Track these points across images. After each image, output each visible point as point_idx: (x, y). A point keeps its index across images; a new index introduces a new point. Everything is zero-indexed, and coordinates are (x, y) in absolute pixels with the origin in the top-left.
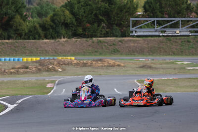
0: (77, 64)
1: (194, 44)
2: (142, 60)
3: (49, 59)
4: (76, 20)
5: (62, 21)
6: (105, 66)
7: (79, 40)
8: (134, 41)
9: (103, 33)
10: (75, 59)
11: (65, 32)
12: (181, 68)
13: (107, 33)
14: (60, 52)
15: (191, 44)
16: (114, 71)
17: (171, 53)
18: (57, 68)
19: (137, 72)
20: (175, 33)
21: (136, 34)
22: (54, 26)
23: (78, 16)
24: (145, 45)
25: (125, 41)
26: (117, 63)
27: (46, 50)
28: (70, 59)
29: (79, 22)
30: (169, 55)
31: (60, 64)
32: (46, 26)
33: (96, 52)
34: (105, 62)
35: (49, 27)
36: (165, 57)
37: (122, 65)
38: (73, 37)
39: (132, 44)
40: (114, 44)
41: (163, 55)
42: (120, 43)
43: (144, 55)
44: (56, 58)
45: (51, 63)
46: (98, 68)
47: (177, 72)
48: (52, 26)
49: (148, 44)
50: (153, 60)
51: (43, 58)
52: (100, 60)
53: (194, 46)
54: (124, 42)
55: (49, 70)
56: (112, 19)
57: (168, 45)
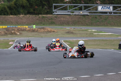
0: (29, 30)
1: (99, 19)
2: (68, 28)
3: (13, 27)
4: (29, 4)
5: (21, 4)
6: (45, 32)
7: (31, 16)
8: (64, 17)
9: (45, 12)
10: (28, 27)
11: (23, 11)
12: (90, 34)
13: (48, 12)
14: (20, 23)
15: (97, 19)
16: (50, 35)
17: (85, 24)
18: (16, 32)
19: (64, 36)
20: (80, 13)
21: (56, 14)
22: (16, 7)
23: (30, 2)
24: (70, 20)
25: (59, 17)
26: (53, 30)
27: (11, 22)
28: (25, 27)
29: (31, 5)
30: (84, 25)
31: (19, 30)
32: (12, 7)
33: (41, 23)
34: (45, 29)
35: (13, 8)
36: (82, 27)
37: (56, 31)
38: (27, 14)
39: (62, 19)
40: (52, 19)
41: (81, 25)
42: (55, 18)
43: (69, 25)
44: (17, 26)
45: (13, 30)
46: (41, 33)
47: (88, 36)
48: (15, 7)
49: (72, 19)
50: (74, 28)
51: (9, 26)
52: (43, 28)
53: (99, 21)
54: (57, 18)
55: (12, 34)
56: (51, 4)
57: (84, 19)
